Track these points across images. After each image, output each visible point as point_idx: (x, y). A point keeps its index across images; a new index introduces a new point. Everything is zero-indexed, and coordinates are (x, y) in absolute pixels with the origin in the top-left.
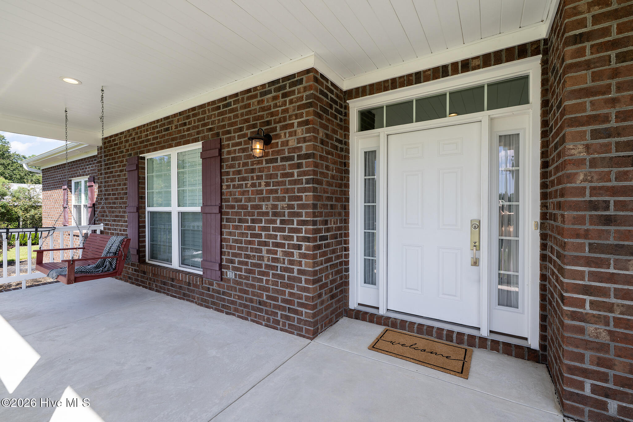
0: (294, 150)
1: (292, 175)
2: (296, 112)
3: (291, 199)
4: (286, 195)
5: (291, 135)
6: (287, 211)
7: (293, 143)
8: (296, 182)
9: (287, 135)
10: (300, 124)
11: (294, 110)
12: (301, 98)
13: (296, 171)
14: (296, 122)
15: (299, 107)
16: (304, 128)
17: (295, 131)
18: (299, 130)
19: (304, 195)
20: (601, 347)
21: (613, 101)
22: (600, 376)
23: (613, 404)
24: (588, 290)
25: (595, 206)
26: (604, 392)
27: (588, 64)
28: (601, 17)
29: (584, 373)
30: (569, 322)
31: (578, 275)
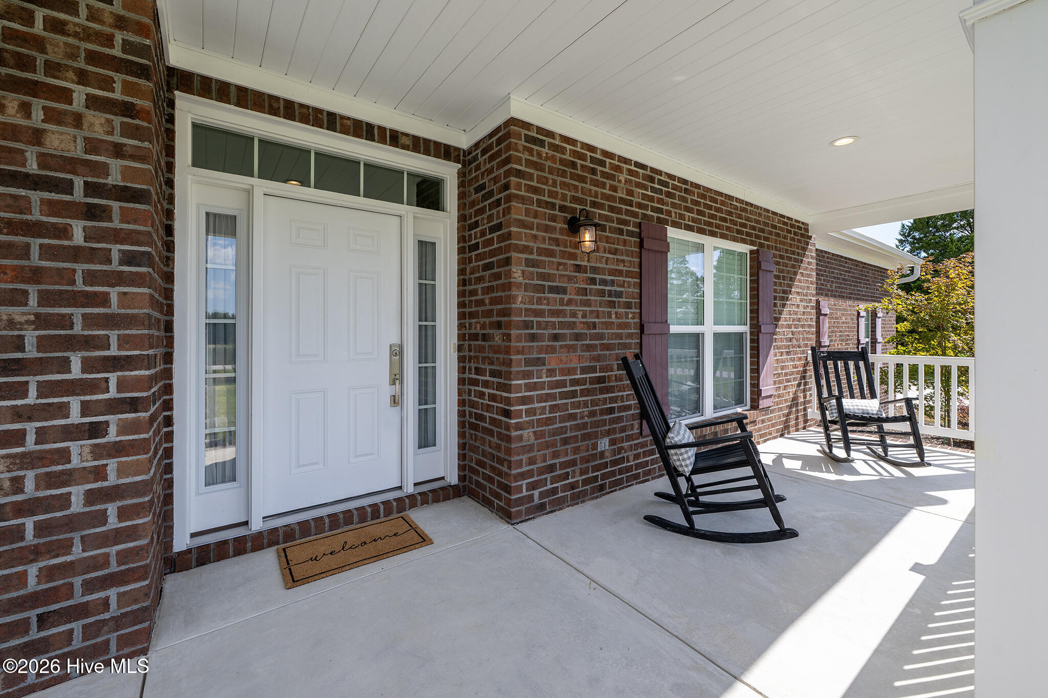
1: (61, 232)
3: (53, 299)
4: (32, 288)
5: (55, 118)
6: (31, 334)
7: (65, 144)
8: (77, 254)
9: (37, 114)
12: (103, 38)
13: (77, 225)
17: (79, 116)
18: (95, 118)
19: (113, 291)
20: (530, 448)
21: (535, 237)
22: (530, 474)
23: (536, 493)
24: (524, 401)
25: (527, 325)
26: (532, 487)
27: (523, 200)
28: (529, 163)
29: (522, 476)
30: (514, 434)
31: (519, 388)
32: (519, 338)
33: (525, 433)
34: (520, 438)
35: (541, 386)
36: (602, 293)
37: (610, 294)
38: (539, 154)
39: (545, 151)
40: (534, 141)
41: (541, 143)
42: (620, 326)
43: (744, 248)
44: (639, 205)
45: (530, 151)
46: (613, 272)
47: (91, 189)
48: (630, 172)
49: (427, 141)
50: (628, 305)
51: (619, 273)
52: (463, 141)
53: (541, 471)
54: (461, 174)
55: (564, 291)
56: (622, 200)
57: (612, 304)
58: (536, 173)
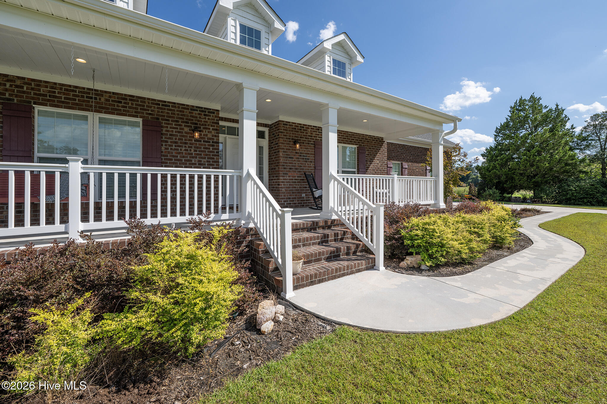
0: (210, 139)
1: (209, 149)
2: (211, 124)
3: (208, 158)
4: (206, 157)
5: (209, 132)
6: (206, 163)
7: (210, 136)
8: (211, 152)
9: (207, 132)
10: (213, 129)
11: (210, 123)
12: (214, 120)
13: (211, 148)
14: (211, 128)
15: (213, 123)
16: (215, 131)
17: (211, 132)
18: (213, 132)
19: (215, 157)
20: (284, 193)
21: (285, 146)
22: (284, 199)
23: (286, 203)
24: (283, 182)
25: (283, 165)
26: (285, 201)
27: (282, 138)
28: (284, 130)
29: (282, 199)
30: (280, 189)
31: (281, 179)
32: (281, 168)
33: (283, 189)
34: (282, 190)
35: (287, 179)
36: (303, 159)
37: (305, 159)
38: (286, 127)
39: (287, 126)
40: (285, 124)
41: (287, 125)
42: (308, 167)
43: (356, 146)
44: (315, 137)
45: (284, 127)
46: (306, 154)
47: (213, 142)
48: (312, 129)
49: (261, 124)
50: (311, 162)
51: (309, 154)
52: (270, 123)
53: (287, 199)
54: (269, 130)
55: (293, 158)
56: (309, 136)
57: (306, 162)
58: (285, 132)
